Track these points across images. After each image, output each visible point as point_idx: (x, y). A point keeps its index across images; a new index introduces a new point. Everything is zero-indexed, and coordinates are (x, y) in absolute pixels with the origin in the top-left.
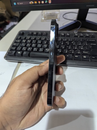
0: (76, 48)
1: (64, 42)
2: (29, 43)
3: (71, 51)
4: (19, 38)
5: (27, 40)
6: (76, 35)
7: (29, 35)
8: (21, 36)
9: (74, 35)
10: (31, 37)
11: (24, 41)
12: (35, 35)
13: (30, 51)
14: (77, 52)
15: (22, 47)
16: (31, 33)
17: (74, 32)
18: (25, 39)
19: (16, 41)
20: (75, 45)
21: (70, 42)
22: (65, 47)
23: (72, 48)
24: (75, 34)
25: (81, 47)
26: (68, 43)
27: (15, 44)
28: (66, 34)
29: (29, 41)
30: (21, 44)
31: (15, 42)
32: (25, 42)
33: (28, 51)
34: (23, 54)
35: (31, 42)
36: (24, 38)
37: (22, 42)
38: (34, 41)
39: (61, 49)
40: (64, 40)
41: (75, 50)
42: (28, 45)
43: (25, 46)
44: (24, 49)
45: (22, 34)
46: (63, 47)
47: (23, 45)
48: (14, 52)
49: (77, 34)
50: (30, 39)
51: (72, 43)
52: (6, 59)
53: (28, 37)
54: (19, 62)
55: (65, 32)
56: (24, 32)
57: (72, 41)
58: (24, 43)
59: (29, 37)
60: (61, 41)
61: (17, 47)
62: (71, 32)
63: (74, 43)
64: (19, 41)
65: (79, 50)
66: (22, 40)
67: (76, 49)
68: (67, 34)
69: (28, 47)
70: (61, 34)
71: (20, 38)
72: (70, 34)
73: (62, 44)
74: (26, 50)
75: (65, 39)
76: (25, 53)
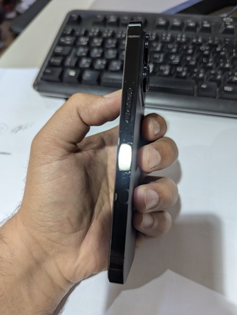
0: (227, 66)
1: (196, 46)
2: (98, 47)
3: (213, 72)
4: (69, 32)
5: (91, 39)
6: (230, 27)
7: (96, 23)
8: (75, 27)
9: (224, 28)
10: (102, 28)
11: (84, 41)
12: (112, 24)
13: (101, 71)
14: (229, 76)
15: (80, 58)
16: (100, 17)
17: (225, 19)
18: (86, 34)
19: (62, 40)
20: (223, 57)
21: (212, 47)
22: (197, 60)
23: (217, 66)
24: (226, 25)
26: (206, 50)
27: (59, 49)
28: (200, 23)
29: (97, 42)
30: (74, 50)
31: (58, 43)
32: (85, 43)
33: (97, 70)
35: (103, 45)
36: (83, 33)
37: (78, 44)
38: (110, 41)
39: (186, 66)
40: (194, 41)
41: (224, 70)
42: (96, 53)
43: (88, 55)
44: (85, 62)
45: (75, 20)
46: (192, 60)
47: (82, 51)
48: (59, 70)
49: (231, 23)
50: (100, 35)
51: (218, 49)
52: (39, 90)
55: (199, 17)
56: (82, 16)
57: (216, 46)
58: (84, 46)
59: (97, 31)
60: (185, 43)
61: (65, 57)
62: (215, 17)
63: (222, 51)
64: (68, 40)
66: (77, 38)
67: (228, 69)
68: (203, 24)
69: (94, 60)
70: (185, 22)
71: (73, 33)
72: (213, 24)
73: (190, 51)
74: (92, 67)
75: (197, 38)
76: (87, 75)
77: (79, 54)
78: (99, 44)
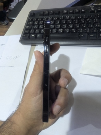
0: (92, 26)
1: (79, 20)
2: (42, 25)
3: (86, 29)
4: (30, 20)
5: (39, 22)
6: (93, 10)
7: (40, 15)
8: (33, 18)
9: (90, 11)
10: (43, 17)
11: (36, 23)
14: (92, 30)
15: (35, 30)
16: (42, 13)
19: (28, 23)
20: (90, 23)
21: (86, 19)
22: (80, 25)
23: (88, 27)
24: (91, 9)
25: (98, 25)
26: (83, 21)
27: (28, 27)
29: (41, 22)
30: (33, 26)
31: (27, 25)
33: (42, 33)
34: (37, 37)
35: (43, 23)
36: (36, 19)
37: (34, 24)
39: (75, 28)
40: (78, 17)
41: (90, 28)
42: (41, 27)
43: (38, 28)
44: (37, 31)
45: (33, 15)
46: (77, 25)
49: (93, 8)
50: (42, 20)
51: (88, 20)
53: (40, 18)
55: (80, 7)
58: (36, 25)
60: (75, 19)
61: (30, 30)
63: (89, 20)
64: (31, 23)
65: (96, 28)
66: (34, 22)
67: (92, 28)
68: (82, 10)
69: (41, 29)
70: (75, 10)
71: (32, 20)
72: (86, 9)
73: (77, 22)
74: (40, 32)
76: (38, 35)
77: (35, 28)
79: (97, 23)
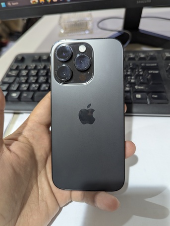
2: (34, 76)
4: (14, 68)
5: (30, 71)
7: (34, 61)
8: (20, 65)
10: (38, 64)
11: (24, 73)
12: (44, 61)
13: (34, 91)
15: (20, 84)
16: (37, 57)
18: (26, 68)
19: (10, 73)
25: (131, 79)
27: (7, 80)
29: (33, 72)
30: (18, 79)
31: (7, 75)
33: (32, 91)
34: (22, 97)
35: (37, 75)
36: (24, 67)
37: (21, 74)
38: (42, 71)
42: (32, 79)
43: (26, 82)
44: (24, 87)
45: (20, 59)
47: (23, 79)
50: (35, 68)
53: (32, 65)
54: (15, 113)
56: (25, 57)
58: (24, 76)
59: (34, 65)
61: (10, 84)
64: (14, 73)
65: (128, 83)
66: (20, 71)
69: (30, 84)
71: (17, 68)
74: (28, 90)
76: (25, 95)
78: (35, 74)
79: (130, 75)
